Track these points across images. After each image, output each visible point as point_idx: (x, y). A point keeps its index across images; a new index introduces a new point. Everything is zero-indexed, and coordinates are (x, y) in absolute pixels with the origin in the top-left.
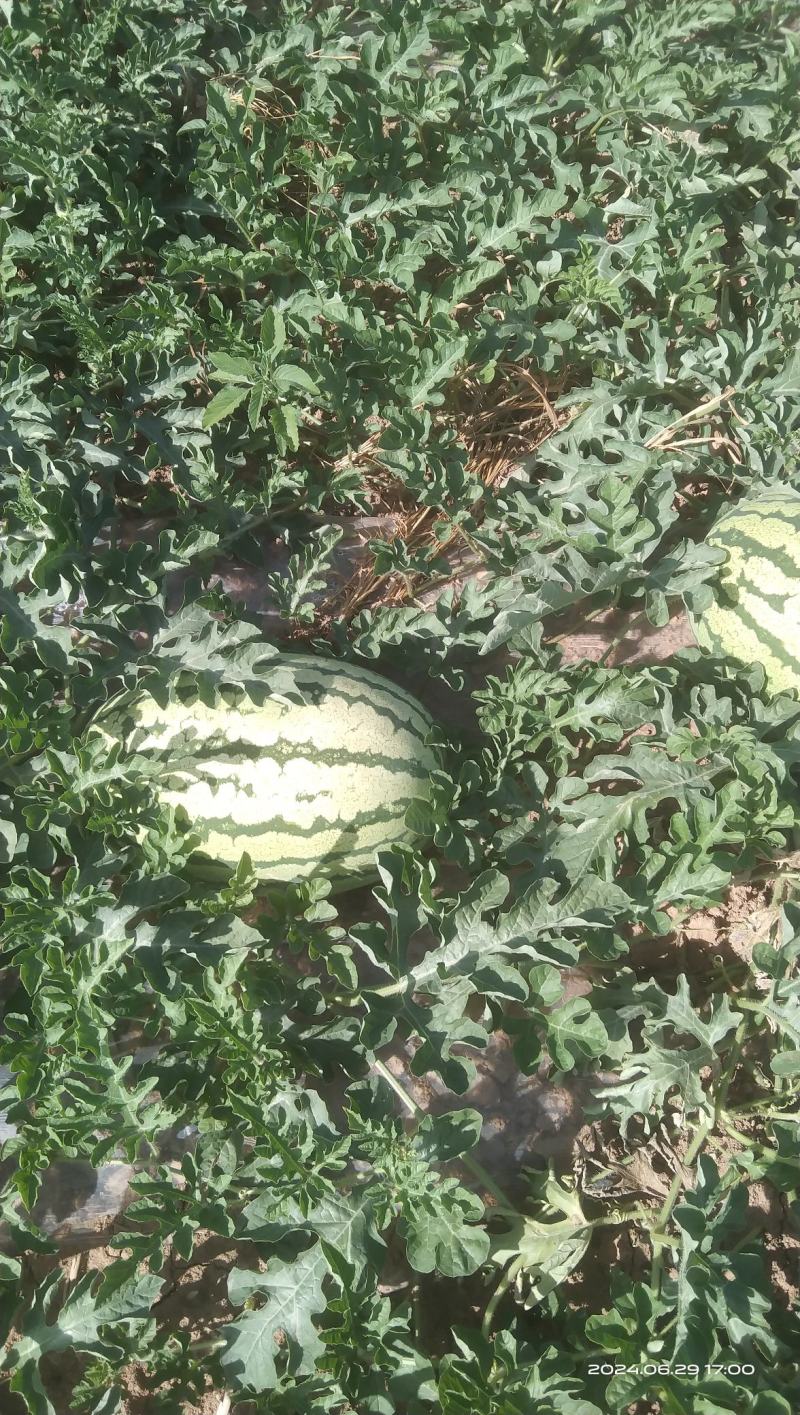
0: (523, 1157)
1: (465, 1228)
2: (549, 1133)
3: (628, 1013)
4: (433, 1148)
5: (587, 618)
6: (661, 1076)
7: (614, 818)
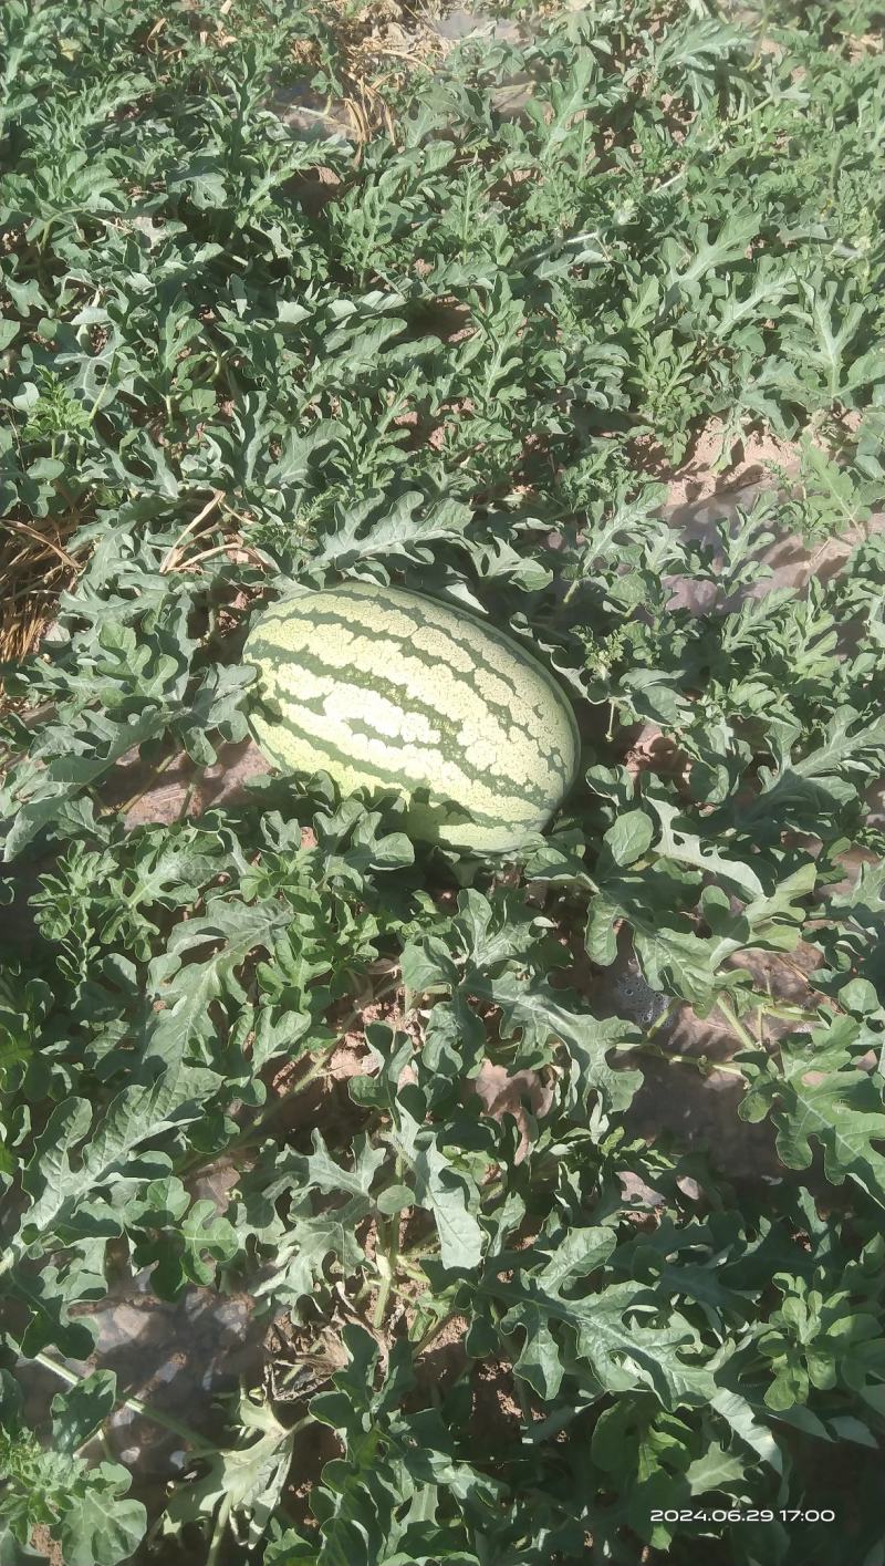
0: (212, 1385)
1: (117, 1505)
2: (237, 1347)
3: (273, 1192)
4: (74, 1427)
5: (159, 770)
6: (313, 1248)
7: (202, 990)
